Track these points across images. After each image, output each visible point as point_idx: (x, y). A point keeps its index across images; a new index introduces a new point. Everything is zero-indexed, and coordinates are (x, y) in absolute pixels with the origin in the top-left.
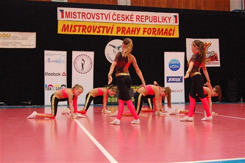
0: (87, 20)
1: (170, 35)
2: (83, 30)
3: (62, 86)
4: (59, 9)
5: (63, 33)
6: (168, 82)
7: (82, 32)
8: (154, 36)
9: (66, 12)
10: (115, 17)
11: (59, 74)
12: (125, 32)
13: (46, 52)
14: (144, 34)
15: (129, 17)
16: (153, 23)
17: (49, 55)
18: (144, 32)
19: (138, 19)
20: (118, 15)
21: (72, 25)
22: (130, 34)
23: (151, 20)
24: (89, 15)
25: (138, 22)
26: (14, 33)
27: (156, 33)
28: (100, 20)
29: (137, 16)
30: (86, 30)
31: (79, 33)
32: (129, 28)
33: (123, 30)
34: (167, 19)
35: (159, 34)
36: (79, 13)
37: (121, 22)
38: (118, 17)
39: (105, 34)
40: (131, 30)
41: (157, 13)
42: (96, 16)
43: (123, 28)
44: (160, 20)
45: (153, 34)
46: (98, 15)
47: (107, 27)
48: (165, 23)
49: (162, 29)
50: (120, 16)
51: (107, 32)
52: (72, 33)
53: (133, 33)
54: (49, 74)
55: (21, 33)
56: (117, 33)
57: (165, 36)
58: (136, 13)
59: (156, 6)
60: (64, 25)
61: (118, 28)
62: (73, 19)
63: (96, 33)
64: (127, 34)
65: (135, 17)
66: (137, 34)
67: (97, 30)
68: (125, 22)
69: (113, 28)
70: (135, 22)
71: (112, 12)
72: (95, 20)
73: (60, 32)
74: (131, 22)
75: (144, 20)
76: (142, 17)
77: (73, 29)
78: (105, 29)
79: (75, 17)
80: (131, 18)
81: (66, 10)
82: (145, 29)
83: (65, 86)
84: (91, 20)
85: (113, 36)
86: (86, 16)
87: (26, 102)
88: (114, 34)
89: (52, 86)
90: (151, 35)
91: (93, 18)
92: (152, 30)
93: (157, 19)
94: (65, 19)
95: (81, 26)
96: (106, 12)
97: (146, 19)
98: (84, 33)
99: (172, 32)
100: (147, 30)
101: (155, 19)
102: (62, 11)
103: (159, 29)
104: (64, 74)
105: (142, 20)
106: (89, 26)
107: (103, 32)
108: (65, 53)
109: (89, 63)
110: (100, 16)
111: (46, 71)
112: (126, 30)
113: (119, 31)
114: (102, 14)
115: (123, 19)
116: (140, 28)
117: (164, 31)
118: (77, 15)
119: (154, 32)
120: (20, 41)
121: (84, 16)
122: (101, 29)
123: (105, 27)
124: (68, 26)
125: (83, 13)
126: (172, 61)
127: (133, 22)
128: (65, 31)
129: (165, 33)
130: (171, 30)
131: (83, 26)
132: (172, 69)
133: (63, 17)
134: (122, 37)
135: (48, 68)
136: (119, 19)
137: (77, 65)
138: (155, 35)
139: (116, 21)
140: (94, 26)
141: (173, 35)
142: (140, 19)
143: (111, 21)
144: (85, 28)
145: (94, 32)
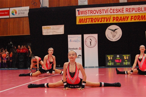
0: (94, 15)
2: (92, 21)
3: (79, 56)
4: (77, 9)
5: (80, 24)
7: (91, 22)
9: (81, 11)
10: (111, 11)
11: (77, 49)
12: (119, 20)
13: (69, 36)
14: (131, 20)
15: (121, 10)
16: (138, 12)
18: (132, 19)
19: (127, 10)
20: (113, 9)
21: (84, 19)
22: (121, 21)
23: (136, 11)
24: (95, 11)
25: (127, 13)
26: (52, 26)
27: (140, 19)
28: (102, 14)
29: (126, 9)
30: (93, 21)
31: (89, 23)
32: (121, 17)
33: (117, 19)
35: (143, 20)
36: (89, 11)
37: (116, 13)
38: (113, 11)
39: (105, 22)
40: (122, 18)
41: (140, 5)
42: (99, 12)
43: (117, 17)
44: (143, 10)
45: (138, 20)
46: (100, 11)
47: (106, 18)
49: (144, 16)
50: (115, 10)
51: (107, 21)
52: (85, 23)
53: (124, 20)
54: (71, 49)
55: (56, 26)
56: (113, 21)
58: (125, 7)
60: (80, 19)
61: (113, 18)
62: (85, 15)
63: (99, 22)
64: (120, 21)
65: (125, 10)
66: (127, 20)
67: (100, 20)
68: (118, 13)
69: (110, 18)
71: (109, 8)
72: (99, 14)
73: (78, 23)
74: (123, 13)
75: (131, 11)
76: (130, 9)
77: (85, 21)
78: (105, 19)
79: (86, 13)
80: (122, 10)
81: (81, 10)
82: (132, 17)
83: (81, 56)
84: (97, 14)
85: (110, 23)
86: (93, 12)
87: (58, 66)
88: (111, 22)
90: (137, 21)
91: (98, 13)
92: (137, 17)
93: (141, 9)
94: (80, 15)
95: (90, 18)
96: (105, 8)
97: (132, 10)
98: (92, 23)
100: (133, 17)
101: (139, 9)
102: (78, 11)
103: (142, 16)
104: (80, 49)
105: (130, 11)
106: (95, 18)
107: (104, 21)
108: (80, 36)
109: (95, 41)
110: (102, 11)
111: (69, 47)
112: (119, 19)
113: (115, 20)
114: (103, 10)
115: (117, 12)
116: (128, 17)
118: (88, 12)
119: (138, 18)
120: (55, 30)
121: (92, 12)
122: (103, 19)
123: (105, 18)
124: (82, 19)
125: (91, 11)
127: (124, 13)
128: (80, 23)
131: (91, 19)
133: (79, 14)
134: (116, 23)
135: (70, 45)
136: (114, 12)
137: (87, 43)
138: (139, 20)
139: (112, 14)
140: (98, 18)
142: (128, 11)
143: (109, 13)
144: (92, 19)
145: (98, 21)
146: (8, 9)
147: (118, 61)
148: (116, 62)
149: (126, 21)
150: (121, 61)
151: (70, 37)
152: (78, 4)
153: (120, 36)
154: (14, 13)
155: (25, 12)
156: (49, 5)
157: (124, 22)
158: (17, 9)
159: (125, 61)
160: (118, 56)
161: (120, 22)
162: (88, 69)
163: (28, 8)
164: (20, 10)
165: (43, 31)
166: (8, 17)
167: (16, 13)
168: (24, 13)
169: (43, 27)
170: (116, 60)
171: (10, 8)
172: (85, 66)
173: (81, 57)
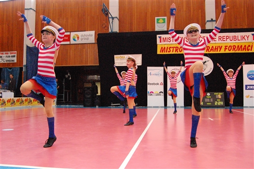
1: (248, 50)
2: (176, 50)
3: (160, 92)
4: (158, 36)
5: (161, 53)
6: (246, 89)
8: (234, 52)
9: (163, 38)
11: (158, 84)
12: (210, 50)
13: (148, 68)
14: (225, 51)
16: (233, 41)
17: (150, 70)
18: (225, 49)
19: (220, 39)
20: (203, 37)
21: (167, 48)
23: (231, 39)
25: (220, 42)
27: (236, 49)
29: (219, 37)
30: (178, 50)
31: (173, 53)
32: (213, 47)
33: (207, 48)
34: (246, 37)
35: (239, 50)
40: (214, 48)
41: (236, 33)
44: (240, 39)
48: (244, 41)
49: (241, 46)
52: (168, 53)
53: (216, 50)
54: (151, 84)
57: (244, 52)
59: (239, 27)
60: (162, 48)
62: (168, 43)
65: (217, 38)
66: (220, 51)
70: (217, 42)
73: (158, 53)
74: (215, 42)
75: (225, 39)
76: (224, 37)
77: (168, 50)
79: (170, 41)
81: (163, 36)
82: (225, 46)
89: (153, 92)
90: (231, 52)
92: (232, 48)
93: (237, 38)
94: (162, 43)
95: (174, 47)
97: (227, 39)
98: (176, 53)
99: (250, 48)
100: (228, 48)
101: (235, 38)
102: (160, 37)
103: (238, 46)
104: (162, 84)
108: (162, 68)
111: (148, 81)
112: (210, 48)
116: (222, 46)
117: (243, 48)
119: (234, 49)
124: (165, 48)
126: (251, 71)
127: (216, 42)
129: (243, 49)
130: (249, 46)
131: (176, 47)
132: (250, 79)
133: (161, 42)
134: (207, 54)
135: (150, 79)
141: (251, 50)
142: (222, 39)
146: (68, 33)
147: (208, 100)
148: (206, 101)
149: (218, 52)
150: (212, 100)
151: (149, 70)
152: (155, 29)
153: (210, 70)
154: (76, 39)
155: (89, 37)
156: (119, 30)
157: (216, 52)
158: (80, 34)
159: (218, 100)
160: (208, 94)
161: (212, 52)
162: (171, 108)
163: (93, 33)
164: (83, 34)
165: (115, 61)
166: (68, 43)
167: (78, 38)
168: (88, 39)
169: (115, 56)
170: (206, 99)
171: (71, 33)
172: (168, 106)
173: (163, 94)
